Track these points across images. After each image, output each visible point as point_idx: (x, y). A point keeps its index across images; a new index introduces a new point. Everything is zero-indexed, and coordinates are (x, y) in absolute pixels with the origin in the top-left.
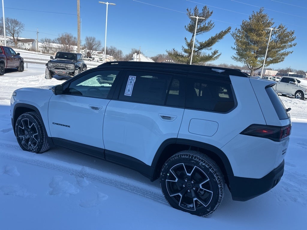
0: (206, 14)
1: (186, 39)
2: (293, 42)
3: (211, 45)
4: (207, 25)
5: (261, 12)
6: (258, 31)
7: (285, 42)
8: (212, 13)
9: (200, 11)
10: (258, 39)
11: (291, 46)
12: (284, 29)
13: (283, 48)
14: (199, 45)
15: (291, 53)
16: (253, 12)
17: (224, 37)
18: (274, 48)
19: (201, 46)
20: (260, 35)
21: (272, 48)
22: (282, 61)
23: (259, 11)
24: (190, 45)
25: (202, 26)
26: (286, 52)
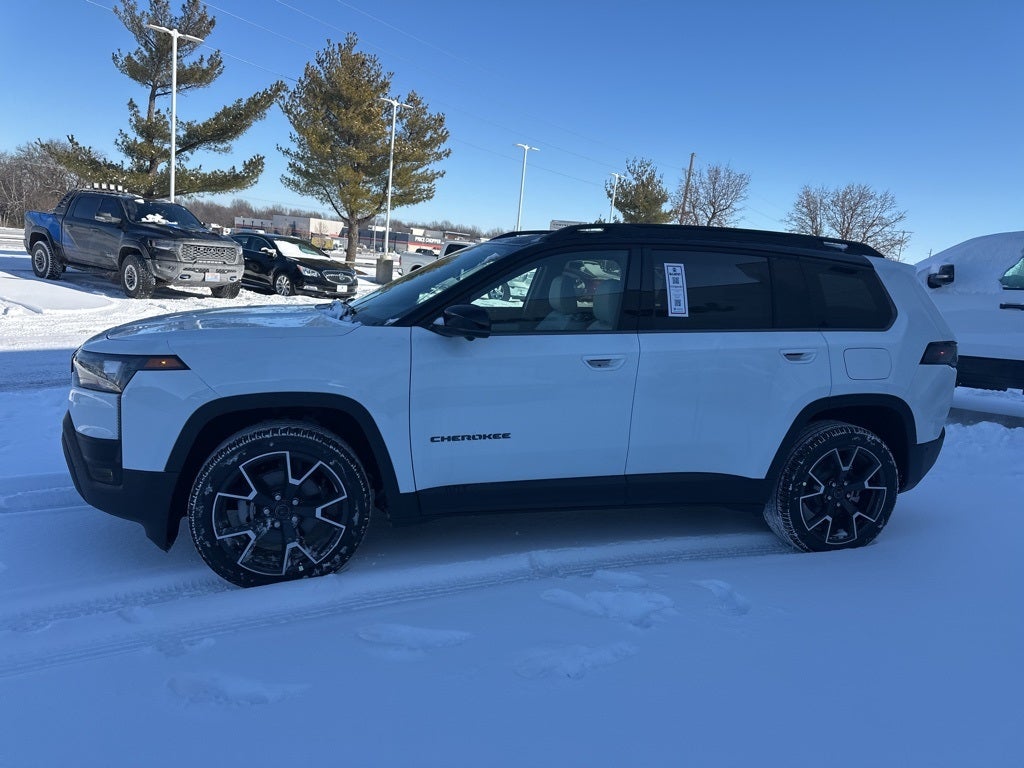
0: (197, 25)
1: (132, 105)
2: (443, 147)
3: (231, 138)
4: (205, 65)
5: (350, 46)
6: (359, 104)
7: (425, 145)
8: (212, 23)
9: (175, 11)
10: (366, 128)
11: (439, 157)
12: (421, 106)
13: (422, 160)
14: (182, 133)
15: (442, 176)
16: (329, 41)
17: (267, 111)
18: (405, 159)
19: (189, 136)
20: (367, 118)
21: (401, 157)
22: (429, 197)
23: (344, 42)
24: (152, 130)
25: (187, 67)
26: (429, 172)
